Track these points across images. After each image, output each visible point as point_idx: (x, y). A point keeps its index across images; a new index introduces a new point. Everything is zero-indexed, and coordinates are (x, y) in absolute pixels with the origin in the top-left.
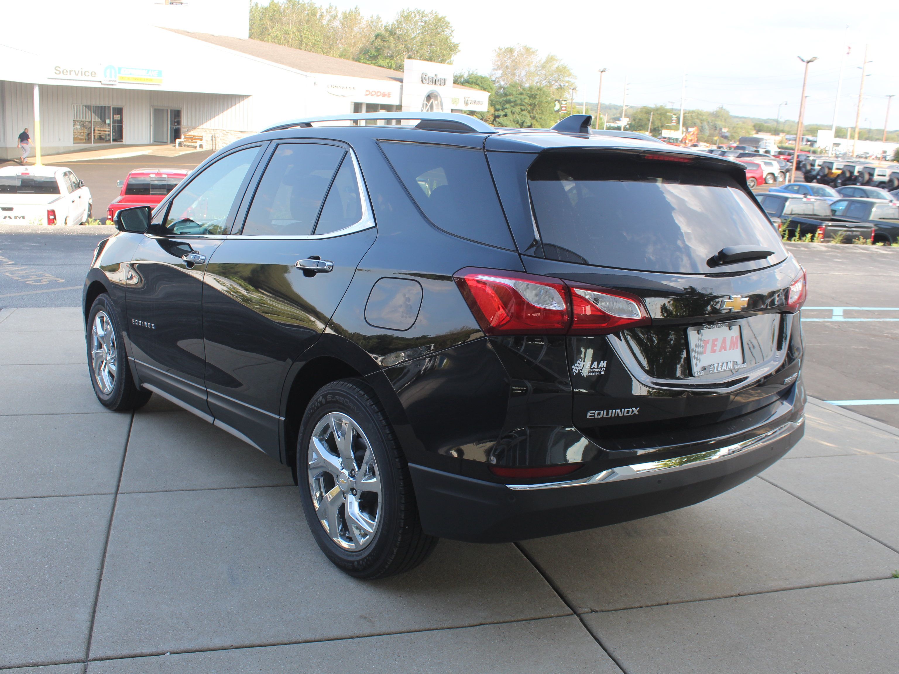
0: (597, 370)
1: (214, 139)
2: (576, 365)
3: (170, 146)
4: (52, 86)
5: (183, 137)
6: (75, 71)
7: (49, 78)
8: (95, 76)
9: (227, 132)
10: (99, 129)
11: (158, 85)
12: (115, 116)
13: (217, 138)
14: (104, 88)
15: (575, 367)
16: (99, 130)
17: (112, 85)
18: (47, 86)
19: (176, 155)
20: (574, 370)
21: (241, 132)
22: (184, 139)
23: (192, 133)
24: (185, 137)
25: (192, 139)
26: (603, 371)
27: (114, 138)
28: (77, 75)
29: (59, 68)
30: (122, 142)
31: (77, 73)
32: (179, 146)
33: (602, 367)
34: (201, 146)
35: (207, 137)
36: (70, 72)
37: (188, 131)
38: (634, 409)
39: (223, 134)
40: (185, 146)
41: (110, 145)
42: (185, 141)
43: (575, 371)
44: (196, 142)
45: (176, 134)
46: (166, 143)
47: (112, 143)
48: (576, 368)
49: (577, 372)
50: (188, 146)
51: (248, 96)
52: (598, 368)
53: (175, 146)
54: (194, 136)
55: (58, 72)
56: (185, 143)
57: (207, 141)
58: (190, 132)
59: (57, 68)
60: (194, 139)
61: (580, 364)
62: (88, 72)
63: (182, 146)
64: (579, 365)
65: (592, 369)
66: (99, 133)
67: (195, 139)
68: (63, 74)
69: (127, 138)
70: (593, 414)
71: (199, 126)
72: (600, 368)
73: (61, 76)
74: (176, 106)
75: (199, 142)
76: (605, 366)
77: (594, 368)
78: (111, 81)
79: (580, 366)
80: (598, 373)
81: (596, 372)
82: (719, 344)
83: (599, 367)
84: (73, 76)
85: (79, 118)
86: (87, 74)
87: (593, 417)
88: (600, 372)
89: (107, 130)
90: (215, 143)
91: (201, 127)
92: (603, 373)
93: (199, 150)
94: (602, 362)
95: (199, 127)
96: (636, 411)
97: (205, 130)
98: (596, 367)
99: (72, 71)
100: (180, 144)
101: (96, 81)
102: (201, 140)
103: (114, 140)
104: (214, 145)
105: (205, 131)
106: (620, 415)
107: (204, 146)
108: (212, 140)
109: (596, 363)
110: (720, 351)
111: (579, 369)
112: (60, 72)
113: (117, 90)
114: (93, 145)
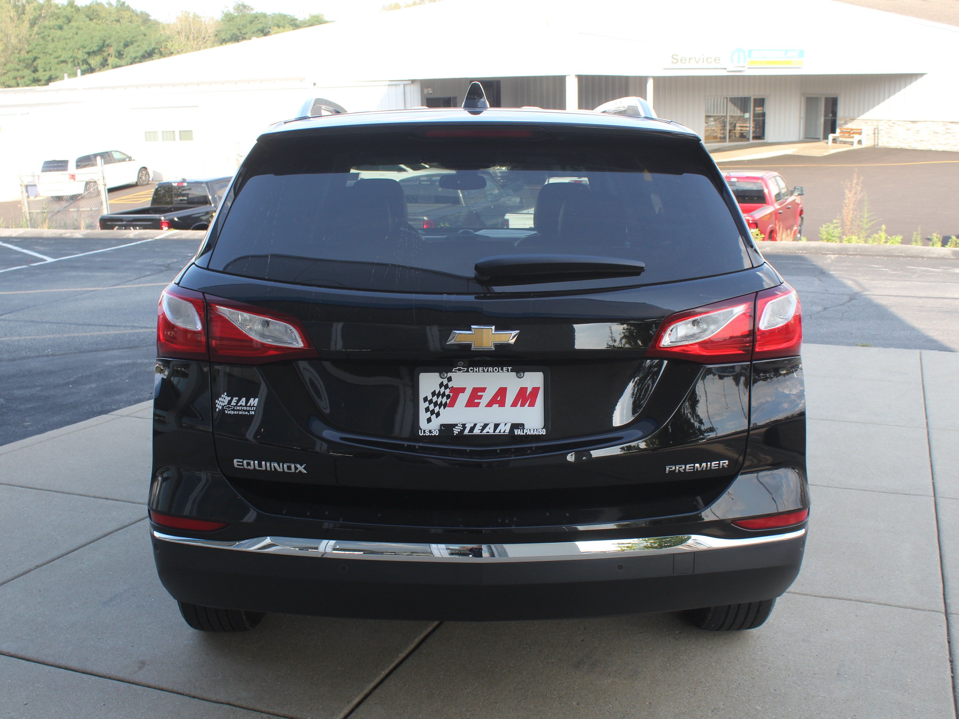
0: (245, 408)
1: (876, 132)
2: (220, 399)
3: (822, 144)
4: (671, 78)
5: (838, 130)
6: (695, 58)
7: (665, 69)
8: (719, 63)
9: (894, 123)
10: (741, 125)
11: (799, 68)
12: (757, 109)
13: (880, 132)
14: (733, 76)
15: (218, 402)
16: (741, 127)
17: (740, 71)
18: (664, 78)
19: (825, 154)
20: (217, 405)
21: (912, 122)
22: (840, 133)
23: (850, 126)
24: (841, 131)
25: (849, 132)
26: (253, 411)
27: (754, 135)
28: (698, 63)
29: (677, 56)
30: (764, 139)
31: (697, 61)
32: (833, 142)
33: (252, 405)
34: (860, 142)
35: (868, 130)
36: (690, 59)
37: (846, 123)
38: (298, 466)
39: (889, 125)
40: (841, 142)
41: (749, 144)
42: (841, 137)
43: (219, 406)
44: (853, 137)
45: (831, 127)
46: (817, 139)
47: (751, 141)
48: (220, 403)
49: (221, 408)
50: (845, 143)
51: (922, 75)
52: (246, 406)
53: (827, 143)
54: (852, 130)
55: (675, 61)
56: (841, 139)
57: (868, 135)
58: (847, 124)
59: (675, 57)
60: (852, 134)
61: (225, 398)
62: (711, 58)
63: (836, 143)
64: (223, 400)
65: (239, 406)
66: (741, 130)
67: (854, 133)
68: (681, 62)
69: (770, 134)
70: (241, 464)
71: (858, 116)
72: (249, 407)
73: (679, 65)
74: (831, 93)
75: (857, 138)
76: (255, 405)
77: (241, 406)
78: (738, 67)
79: (225, 401)
80: (247, 413)
81: (244, 410)
82: (487, 396)
83: (248, 405)
84: (693, 64)
85: (714, 113)
86: (709, 60)
87: (242, 467)
88: (249, 411)
89: (748, 125)
90: (878, 137)
91: (861, 117)
92: (253, 413)
93: (856, 146)
94: (252, 399)
95: (858, 118)
96: (301, 468)
97: (866, 121)
98: (244, 404)
99: (692, 58)
100: (834, 140)
101: (721, 69)
102: (860, 134)
103: (755, 138)
104: (876, 140)
105: (866, 123)
106: (279, 469)
107: (863, 142)
108: (874, 134)
109: (244, 399)
110: (490, 405)
111: (223, 404)
112: (677, 60)
113: (749, 77)
114: (727, 144)
